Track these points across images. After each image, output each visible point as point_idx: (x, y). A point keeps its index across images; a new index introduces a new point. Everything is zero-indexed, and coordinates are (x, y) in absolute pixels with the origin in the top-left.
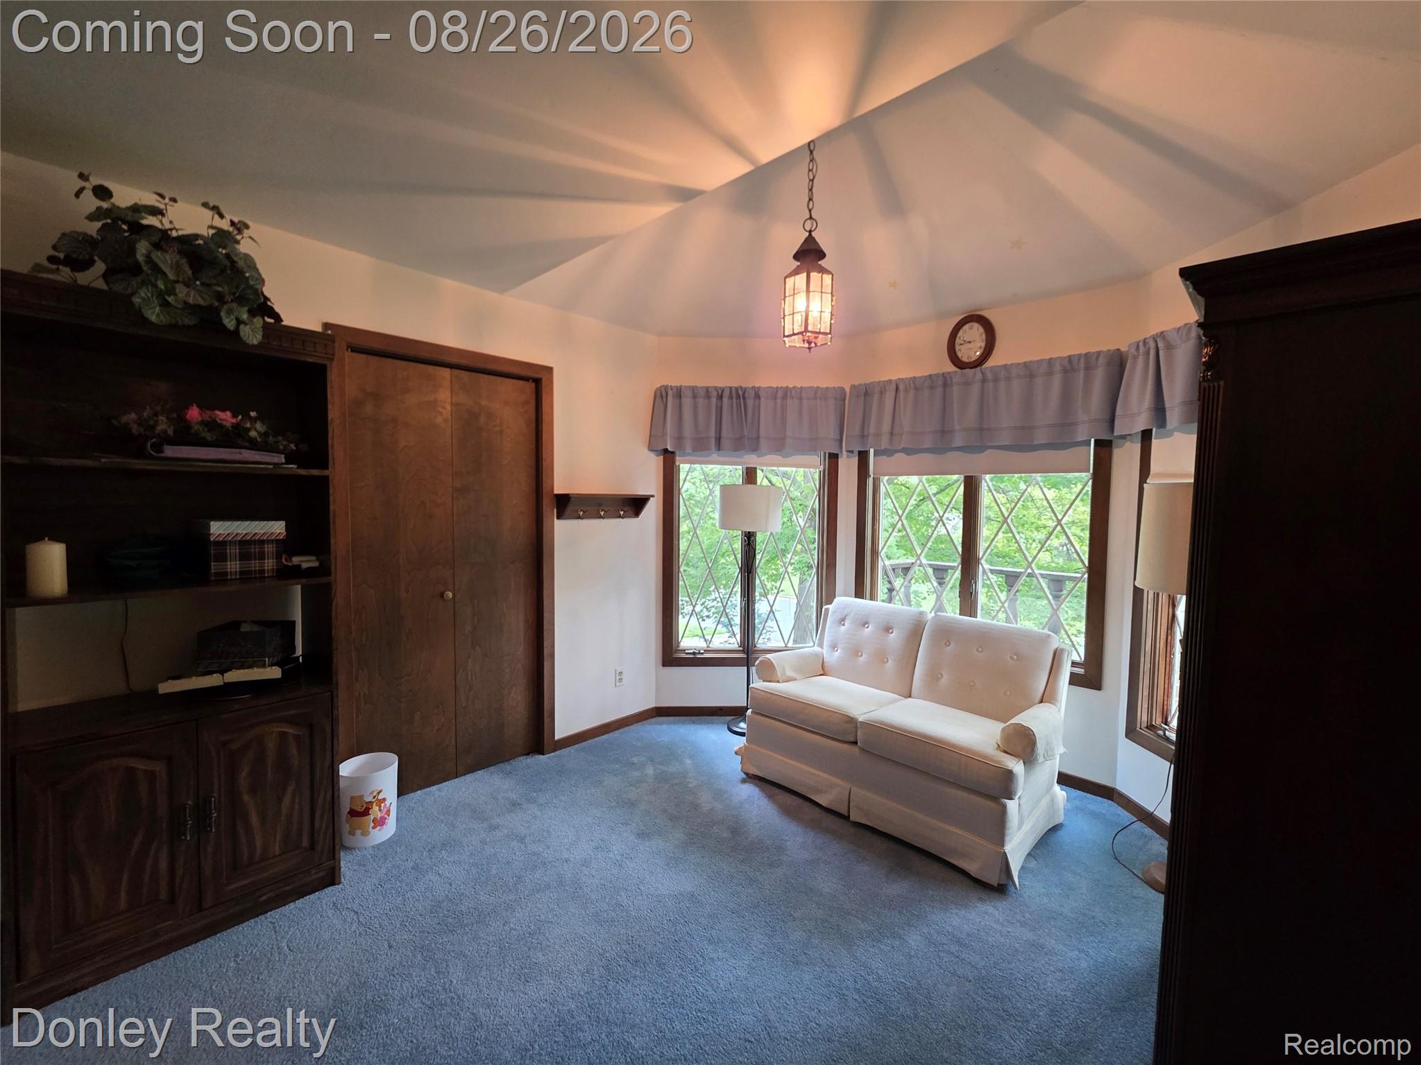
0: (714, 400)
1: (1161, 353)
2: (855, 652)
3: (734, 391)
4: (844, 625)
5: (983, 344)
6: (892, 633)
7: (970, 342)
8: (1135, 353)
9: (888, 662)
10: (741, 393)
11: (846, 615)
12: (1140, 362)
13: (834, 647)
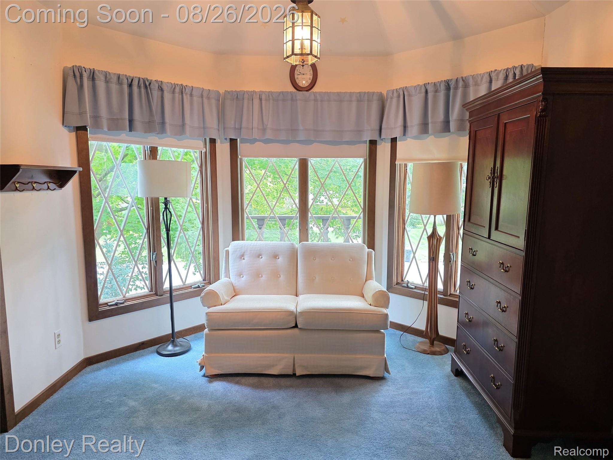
0: (126, 87)
1: (406, 97)
2: (257, 275)
3: (141, 81)
4: (244, 259)
5: (311, 77)
6: (279, 258)
7: (304, 74)
8: (392, 96)
9: (280, 277)
10: (147, 84)
11: (244, 253)
12: (395, 101)
13: (240, 275)
